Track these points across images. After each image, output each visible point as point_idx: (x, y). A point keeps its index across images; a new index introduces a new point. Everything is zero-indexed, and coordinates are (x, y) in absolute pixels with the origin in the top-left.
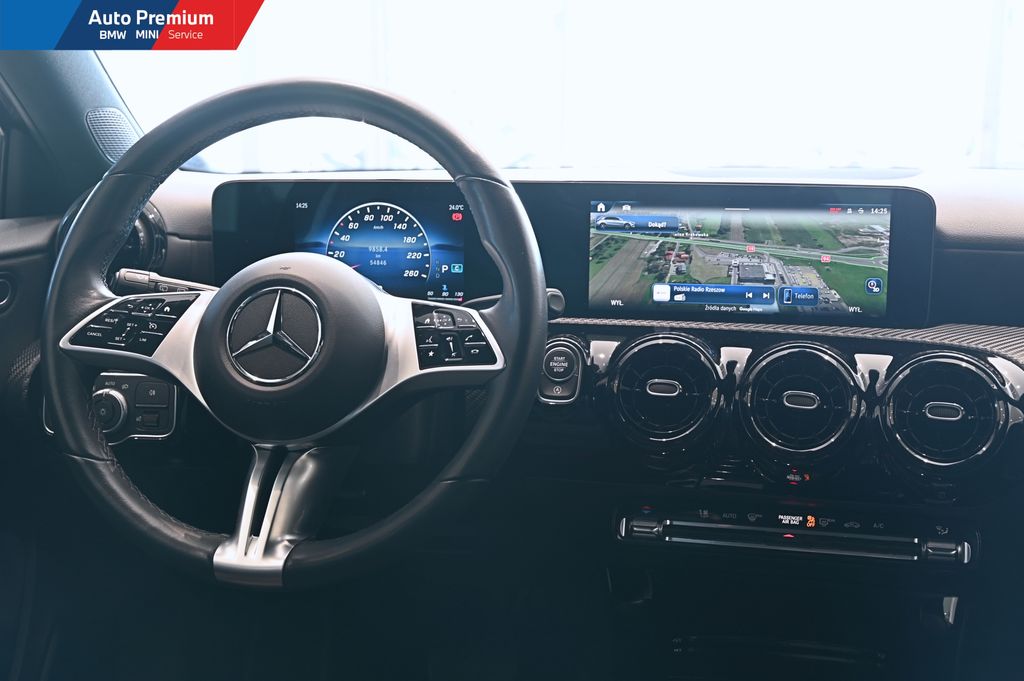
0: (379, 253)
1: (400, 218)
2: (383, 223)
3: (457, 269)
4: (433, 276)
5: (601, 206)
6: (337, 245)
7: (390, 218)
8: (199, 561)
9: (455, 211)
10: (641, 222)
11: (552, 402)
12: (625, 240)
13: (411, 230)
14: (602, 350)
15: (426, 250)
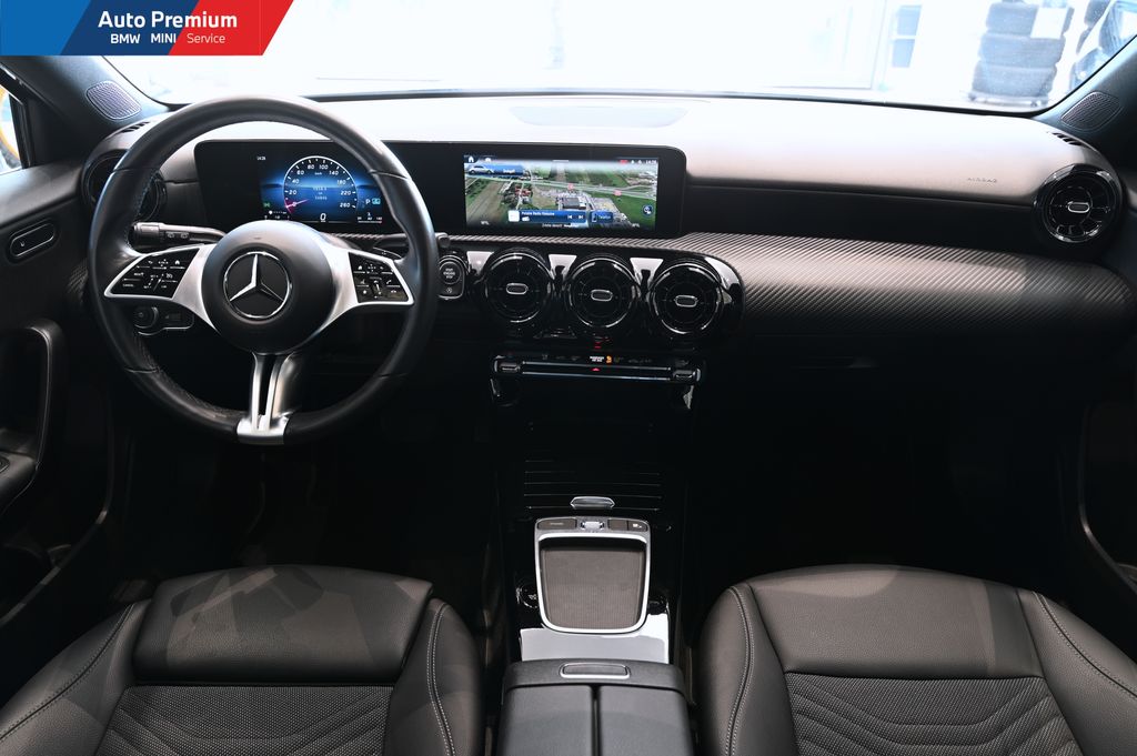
0: (321, 191)
1: (333, 167)
2: (321, 171)
3: (377, 200)
4: (360, 208)
5: (471, 159)
6: (290, 186)
7: (326, 167)
10: (499, 170)
11: (447, 298)
12: (488, 182)
13: (342, 176)
14: (477, 259)
15: (354, 189)
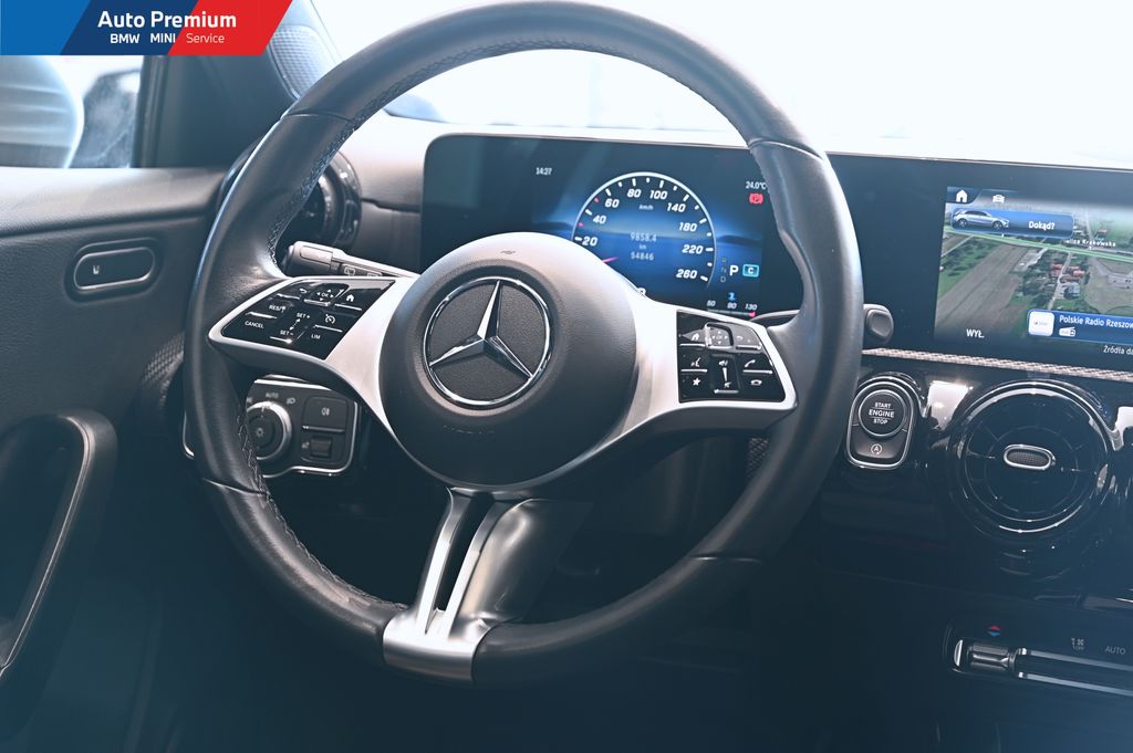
0: (644, 243)
1: (676, 196)
2: (653, 202)
3: (751, 271)
4: (717, 280)
5: (962, 195)
6: (588, 228)
7: (663, 195)
8: (364, 635)
9: (754, 191)
10: (1019, 221)
11: (863, 464)
12: (992, 245)
13: (691, 215)
14: (946, 397)
15: (710, 242)
